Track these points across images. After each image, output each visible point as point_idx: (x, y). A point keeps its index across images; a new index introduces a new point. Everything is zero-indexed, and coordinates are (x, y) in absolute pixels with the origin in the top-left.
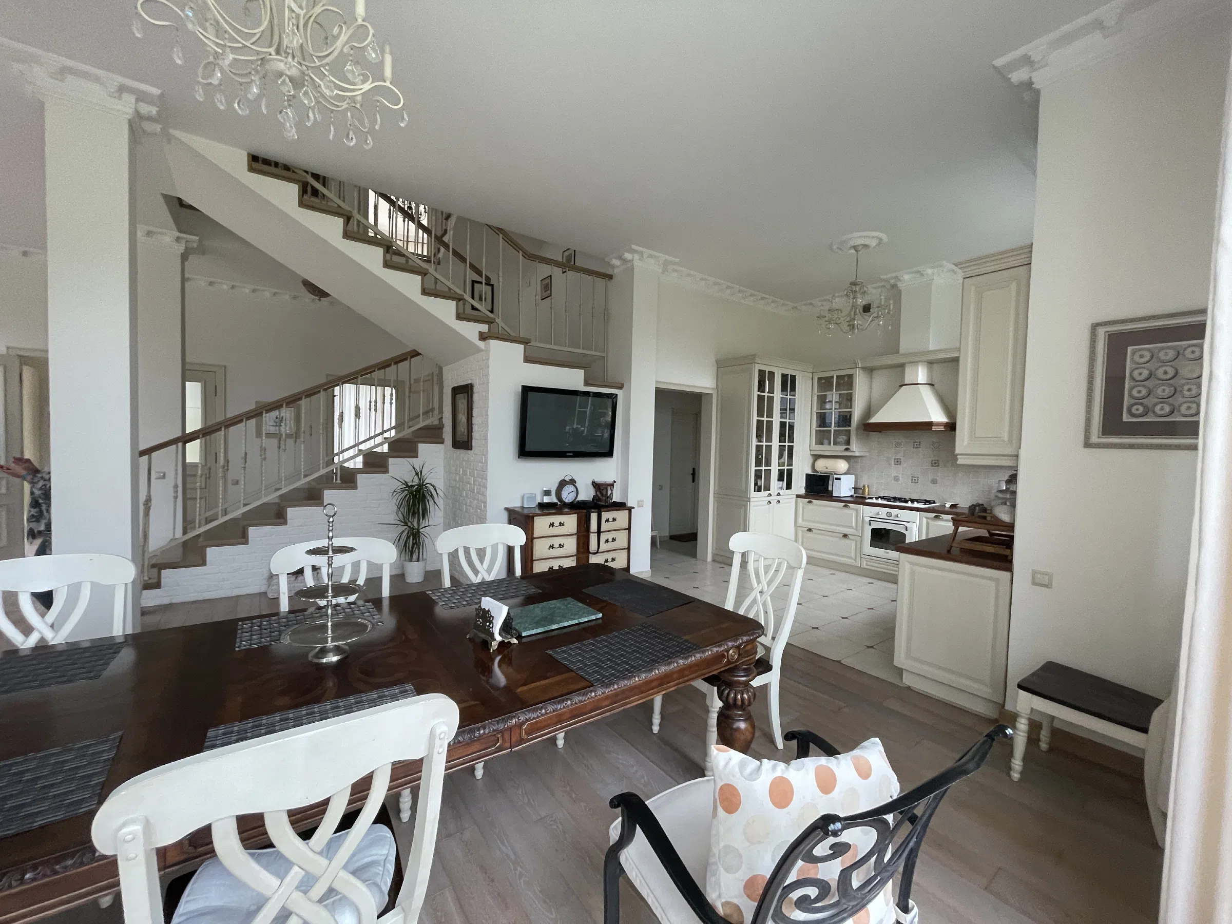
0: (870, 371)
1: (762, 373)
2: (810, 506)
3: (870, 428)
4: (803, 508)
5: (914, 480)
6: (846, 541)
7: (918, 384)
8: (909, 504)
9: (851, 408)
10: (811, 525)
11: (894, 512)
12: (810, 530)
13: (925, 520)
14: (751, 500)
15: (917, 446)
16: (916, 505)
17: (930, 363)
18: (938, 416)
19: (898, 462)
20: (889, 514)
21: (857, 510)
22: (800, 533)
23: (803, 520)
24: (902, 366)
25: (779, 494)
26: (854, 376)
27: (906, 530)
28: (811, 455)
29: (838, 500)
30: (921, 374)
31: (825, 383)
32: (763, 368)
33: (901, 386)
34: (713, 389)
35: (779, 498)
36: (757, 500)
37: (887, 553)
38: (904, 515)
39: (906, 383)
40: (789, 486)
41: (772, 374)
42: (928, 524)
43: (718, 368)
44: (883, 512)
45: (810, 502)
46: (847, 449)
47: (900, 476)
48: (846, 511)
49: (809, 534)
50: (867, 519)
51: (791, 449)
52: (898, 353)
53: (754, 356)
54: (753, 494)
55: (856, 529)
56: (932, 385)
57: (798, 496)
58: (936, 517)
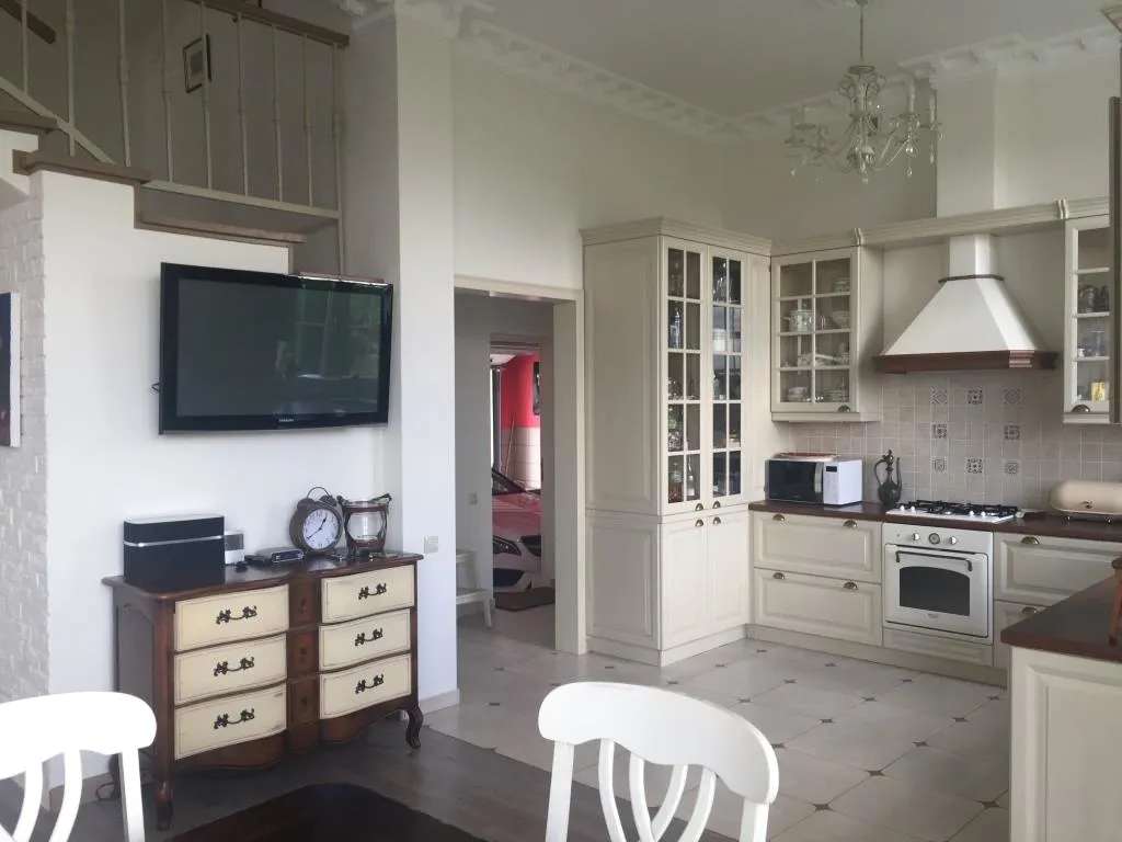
0: (879, 251)
1: (674, 255)
2: (781, 526)
3: (886, 367)
4: (765, 531)
5: (975, 466)
6: (850, 594)
7: (974, 277)
8: (972, 517)
9: (849, 327)
10: (779, 565)
11: (943, 533)
12: (779, 576)
13: (1004, 547)
14: (665, 520)
15: (976, 399)
16: (984, 518)
17: (995, 236)
18: (1014, 338)
19: (940, 432)
20: (932, 537)
21: (872, 532)
22: (760, 583)
23: (765, 553)
24: (942, 242)
25: (717, 504)
26: (852, 262)
27: (970, 568)
28: (774, 422)
29: (834, 511)
30: (980, 256)
31: (795, 278)
32: (677, 245)
33: (943, 281)
34: (575, 291)
35: (717, 512)
36: (676, 520)
37: (936, 616)
38: (961, 539)
39: (952, 275)
40: (736, 489)
41: (694, 258)
42: (1010, 555)
43: (584, 246)
44: (922, 534)
45: (778, 518)
46: (844, 409)
47: (946, 459)
48: (849, 532)
49: (777, 584)
50: (893, 549)
51: (736, 410)
52: (935, 216)
53: (658, 221)
54: (667, 508)
55: (871, 570)
56: (999, 278)
57: (753, 507)
58: (1027, 541)
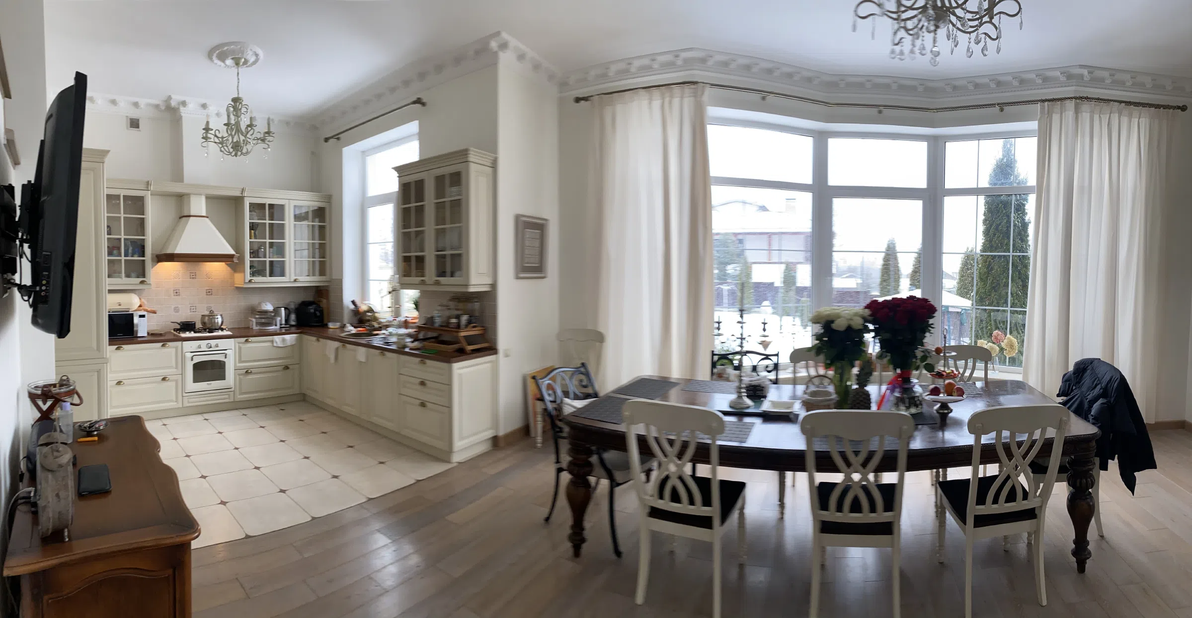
2: (119, 353)
6: (165, 384)
7: (200, 216)
9: (143, 235)
10: (120, 376)
11: (213, 342)
12: (119, 383)
17: (207, 198)
20: (209, 346)
24: (187, 196)
26: (144, 199)
27: (225, 357)
37: (211, 384)
38: (221, 344)
39: (192, 214)
42: (240, 348)
44: (203, 344)
45: (116, 349)
46: (142, 282)
48: (165, 350)
52: (183, 181)
55: (176, 368)
56: (211, 218)
58: (247, 341)
